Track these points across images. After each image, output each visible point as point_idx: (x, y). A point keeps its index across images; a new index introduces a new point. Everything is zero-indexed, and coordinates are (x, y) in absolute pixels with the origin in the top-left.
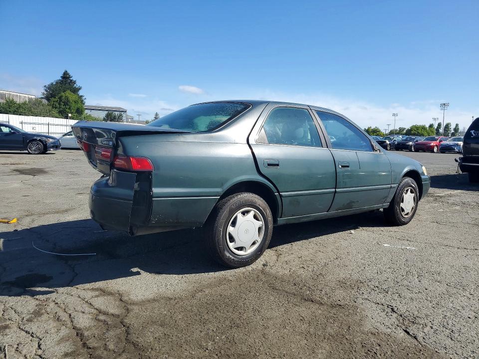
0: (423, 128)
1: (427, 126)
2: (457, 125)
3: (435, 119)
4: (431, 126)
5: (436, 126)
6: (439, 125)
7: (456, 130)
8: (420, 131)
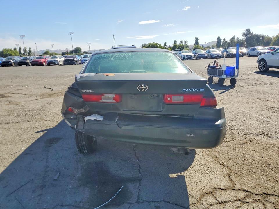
0: (11, 50)
1: (13, 49)
2: (30, 48)
3: (17, 45)
4: (15, 49)
5: (18, 49)
6: (20, 48)
7: (30, 51)
8: (9, 52)
